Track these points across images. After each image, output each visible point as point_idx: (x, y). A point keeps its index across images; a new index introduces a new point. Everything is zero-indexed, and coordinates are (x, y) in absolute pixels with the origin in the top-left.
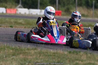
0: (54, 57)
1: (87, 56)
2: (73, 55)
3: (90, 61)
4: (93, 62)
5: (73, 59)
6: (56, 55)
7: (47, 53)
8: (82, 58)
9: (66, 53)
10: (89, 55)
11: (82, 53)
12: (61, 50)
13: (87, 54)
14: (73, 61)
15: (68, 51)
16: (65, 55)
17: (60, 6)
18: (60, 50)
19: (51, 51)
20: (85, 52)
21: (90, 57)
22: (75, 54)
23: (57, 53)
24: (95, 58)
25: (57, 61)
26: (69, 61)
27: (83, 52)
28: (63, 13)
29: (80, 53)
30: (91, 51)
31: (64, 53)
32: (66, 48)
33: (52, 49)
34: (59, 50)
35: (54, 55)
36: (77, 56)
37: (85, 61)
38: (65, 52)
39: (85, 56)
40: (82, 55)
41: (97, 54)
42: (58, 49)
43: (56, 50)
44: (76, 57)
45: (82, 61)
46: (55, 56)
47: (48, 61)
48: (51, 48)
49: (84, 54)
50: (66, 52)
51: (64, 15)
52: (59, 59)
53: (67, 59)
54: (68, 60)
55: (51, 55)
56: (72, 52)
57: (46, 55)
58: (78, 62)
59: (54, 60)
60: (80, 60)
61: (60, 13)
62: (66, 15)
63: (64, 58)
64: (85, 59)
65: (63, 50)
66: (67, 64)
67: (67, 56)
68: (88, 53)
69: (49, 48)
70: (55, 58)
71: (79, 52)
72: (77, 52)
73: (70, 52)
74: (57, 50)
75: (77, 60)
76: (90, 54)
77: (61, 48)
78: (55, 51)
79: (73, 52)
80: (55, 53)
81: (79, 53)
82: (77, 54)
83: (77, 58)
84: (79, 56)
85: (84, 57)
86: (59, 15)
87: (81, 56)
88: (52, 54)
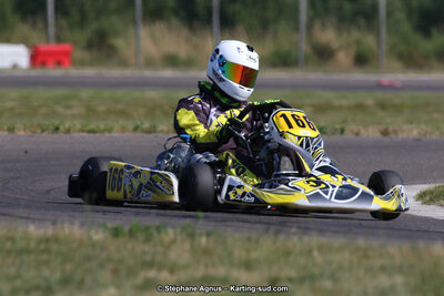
0: (44, 257)
1: (192, 246)
2: (130, 246)
3: (206, 266)
4: (221, 271)
5: (131, 262)
6: (54, 247)
7: (13, 240)
8: (172, 255)
9: (98, 236)
10: (204, 240)
11: (171, 232)
12: (77, 222)
13: (192, 236)
14: (131, 273)
15: (105, 226)
16: (94, 245)
17: (64, 23)
18: (72, 223)
19: (32, 228)
20: (183, 228)
21: (206, 252)
22: (141, 237)
23: (57, 240)
24: (231, 254)
25: (58, 275)
26: (115, 272)
27: (173, 227)
28: (78, 54)
29: (163, 235)
30: (213, 224)
31: (90, 238)
32: (100, 215)
33: (34, 220)
34: (66, 225)
35: (42, 246)
36: (147, 248)
37: (186, 267)
38: (93, 233)
39: (187, 246)
40: (173, 242)
41: (237, 236)
42: (63, 223)
43: (54, 223)
44: (144, 253)
45: (172, 271)
46: (47, 251)
47: (18, 276)
48: (28, 218)
49: (179, 237)
50: (97, 233)
51: (82, 64)
52: (69, 267)
53: (102, 266)
54: (110, 266)
55: (27, 251)
56: (126, 229)
57: (9, 252)
58: (152, 274)
59: (46, 273)
60: (160, 268)
61: (66, 54)
62: (91, 64)
63: (88, 258)
64: (185, 258)
65: (82, 225)
66: (105, 286)
67: (103, 248)
68: (198, 231)
69: (22, 218)
70: (47, 263)
71: (158, 229)
72: (147, 228)
73: (116, 233)
74: (59, 226)
75: (150, 265)
76: (208, 235)
77: (77, 214)
78: (50, 231)
79: (131, 231)
80: (47, 240)
81: (155, 233)
82: (148, 239)
83: (148, 258)
84: (160, 249)
85: (180, 253)
86: (59, 63)
87: (167, 247)
88: (32, 245)
